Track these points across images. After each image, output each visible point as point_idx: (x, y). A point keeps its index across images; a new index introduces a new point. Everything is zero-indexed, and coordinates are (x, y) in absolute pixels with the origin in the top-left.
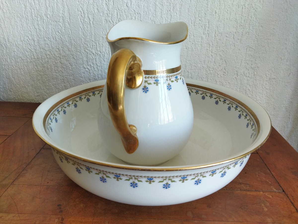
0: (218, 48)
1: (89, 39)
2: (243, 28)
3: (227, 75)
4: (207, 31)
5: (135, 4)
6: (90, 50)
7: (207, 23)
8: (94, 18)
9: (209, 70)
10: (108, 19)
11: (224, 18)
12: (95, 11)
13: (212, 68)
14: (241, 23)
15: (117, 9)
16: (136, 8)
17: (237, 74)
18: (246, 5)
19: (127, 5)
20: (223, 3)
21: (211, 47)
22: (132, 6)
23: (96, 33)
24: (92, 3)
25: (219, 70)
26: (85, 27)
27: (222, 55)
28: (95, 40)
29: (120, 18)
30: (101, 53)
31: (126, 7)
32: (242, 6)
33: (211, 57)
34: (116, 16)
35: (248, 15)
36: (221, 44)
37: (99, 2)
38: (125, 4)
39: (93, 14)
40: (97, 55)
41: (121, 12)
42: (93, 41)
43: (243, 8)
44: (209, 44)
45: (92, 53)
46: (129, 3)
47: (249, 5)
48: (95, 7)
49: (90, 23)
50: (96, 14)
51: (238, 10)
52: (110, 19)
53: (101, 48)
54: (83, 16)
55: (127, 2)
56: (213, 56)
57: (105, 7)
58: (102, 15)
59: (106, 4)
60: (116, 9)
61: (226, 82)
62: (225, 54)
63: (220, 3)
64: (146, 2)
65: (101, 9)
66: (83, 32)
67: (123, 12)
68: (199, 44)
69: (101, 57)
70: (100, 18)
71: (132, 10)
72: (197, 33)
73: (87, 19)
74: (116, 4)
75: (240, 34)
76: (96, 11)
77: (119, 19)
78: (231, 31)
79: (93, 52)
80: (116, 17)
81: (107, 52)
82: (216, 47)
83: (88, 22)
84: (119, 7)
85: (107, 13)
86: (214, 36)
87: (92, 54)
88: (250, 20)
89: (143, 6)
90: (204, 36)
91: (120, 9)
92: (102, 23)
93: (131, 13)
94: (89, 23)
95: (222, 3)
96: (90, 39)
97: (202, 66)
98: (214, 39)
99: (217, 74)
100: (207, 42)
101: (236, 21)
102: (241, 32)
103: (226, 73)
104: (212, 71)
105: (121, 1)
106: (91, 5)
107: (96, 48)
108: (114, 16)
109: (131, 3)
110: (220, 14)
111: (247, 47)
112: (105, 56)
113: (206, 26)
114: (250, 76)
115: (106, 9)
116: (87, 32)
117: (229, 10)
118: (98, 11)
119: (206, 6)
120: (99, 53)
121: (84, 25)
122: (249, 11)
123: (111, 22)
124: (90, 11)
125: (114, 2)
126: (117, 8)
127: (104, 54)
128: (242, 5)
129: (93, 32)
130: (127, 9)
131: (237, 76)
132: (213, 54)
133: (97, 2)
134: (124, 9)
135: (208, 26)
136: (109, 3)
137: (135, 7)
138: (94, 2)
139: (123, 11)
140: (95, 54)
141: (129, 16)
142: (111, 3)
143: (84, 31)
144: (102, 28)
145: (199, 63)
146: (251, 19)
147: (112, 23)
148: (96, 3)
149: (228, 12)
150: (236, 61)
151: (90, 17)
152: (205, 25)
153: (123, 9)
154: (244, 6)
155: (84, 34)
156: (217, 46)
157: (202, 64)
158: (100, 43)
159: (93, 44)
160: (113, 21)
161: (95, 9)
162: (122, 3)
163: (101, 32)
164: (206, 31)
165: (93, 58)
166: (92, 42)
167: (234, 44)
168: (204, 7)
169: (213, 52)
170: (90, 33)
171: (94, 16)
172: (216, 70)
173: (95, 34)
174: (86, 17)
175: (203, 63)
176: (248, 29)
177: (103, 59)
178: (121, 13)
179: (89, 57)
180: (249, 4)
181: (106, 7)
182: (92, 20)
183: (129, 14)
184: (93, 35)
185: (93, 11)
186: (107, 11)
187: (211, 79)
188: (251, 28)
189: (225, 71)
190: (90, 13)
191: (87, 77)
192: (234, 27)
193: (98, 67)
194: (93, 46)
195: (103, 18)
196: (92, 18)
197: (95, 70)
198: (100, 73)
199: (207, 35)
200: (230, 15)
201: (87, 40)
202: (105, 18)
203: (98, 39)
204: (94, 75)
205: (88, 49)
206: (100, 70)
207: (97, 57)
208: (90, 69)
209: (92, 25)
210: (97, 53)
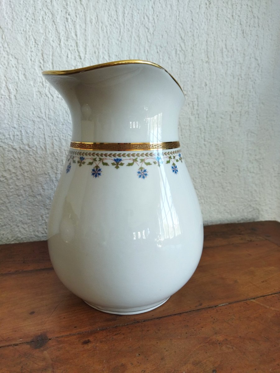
0: (213, 135)
1: (8, 124)
2: (241, 106)
3: (227, 172)
6: (9, 143)
7: (196, 100)
8: (18, 89)
9: (203, 166)
10: (44, 92)
11: (217, 93)
12: (20, 78)
13: (206, 164)
14: (239, 99)
17: (239, 170)
18: (243, 76)
21: (202, 133)
23: (21, 115)
24: (15, 64)
25: (215, 166)
27: (217, 143)
28: (19, 127)
30: (30, 148)
32: (237, 76)
33: (204, 147)
35: (246, 89)
36: (216, 128)
37: (28, 62)
39: (15, 83)
40: (22, 151)
42: (15, 128)
43: (239, 79)
44: (200, 129)
45: (13, 149)
47: (246, 76)
48: (20, 72)
49: (10, 98)
50: (21, 83)
51: (233, 82)
53: (31, 139)
55: (76, 65)
56: (207, 146)
57: (37, 71)
58: (32, 84)
59: (40, 67)
61: (226, 181)
62: (221, 142)
63: (210, 71)
65: (32, 74)
68: (187, 128)
69: (31, 155)
70: (29, 89)
72: (183, 113)
73: (4, 91)
75: (238, 114)
78: (227, 110)
79: (14, 147)
81: (42, 146)
83: (6, 95)
85: (41, 81)
86: (205, 117)
87: (12, 150)
90: (192, 118)
92: (32, 98)
94: (8, 98)
95: (213, 72)
96: (9, 123)
98: (205, 121)
99: (213, 172)
100: (197, 126)
101: (232, 96)
102: (239, 112)
103: (226, 169)
104: (206, 168)
105: (65, 64)
106: (13, 67)
107: (22, 140)
110: (211, 87)
111: (247, 132)
112: (39, 153)
114: (255, 172)
115: (39, 75)
116: (3, 112)
117: (222, 81)
118: (26, 78)
119: (193, 75)
120: (27, 148)
122: (246, 84)
123: (50, 96)
124: (11, 78)
125: (54, 65)
127: (37, 150)
129: (15, 112)
131: (240, 173)
132: (206, 143)
135: (196, 102)
136: (44, 65)
138: (18, 62)
140: (18, 149)
142: (48, 66)
144: (33, 106)
145: (189, 157)
146: (249, 94)
148: (22, 64)
149: (222, 84)
150: (236, 151)
151: (11, 88)
152: (192, 102)
154: (240, 77)
156: (210, 131)
157: (193, 158)
158: (28, 131)
159: (15, 133)
160: (52, 94)
162: (68, 66)
163: (31, 113)
164: (195, 110)
165: (14, 157)
166: (13, 129)
167: (232, 127)
168: (190, 76)
169: (207, 139)
170: (9, 114)
171: (19, 85)
172: (211, 166)
173: (19, 115)
174: (3, 88)
175: (193, 157)
176: (247, 108)
177: (34, 158)
179: (6, 156)
180: (246, 74)
181: (39, 72)
182: (13, 92)
184: (15, 117)
185: (16, 78)
186: (41, 78)
187: (206, 180)
188: (251, 106)
189: (223, 167)
190: (10, 80)
191: (3, 192)
192: (230, 105)
193: (24, 173)
194: (15, 137)
195: (34, 88)
196: (14, 89)
197: (19, 178)
198: (27, 184)
199: (197, 116)
200: (224, 88)
201: (4, 126)
202: (38, 89)
203: (24, 124)
204: (16, 187)
205: (4, 143)
206: (27, 178)
207: (22, 155)
208: (8, 176)
209: (13, 101)
210: (22, 148)
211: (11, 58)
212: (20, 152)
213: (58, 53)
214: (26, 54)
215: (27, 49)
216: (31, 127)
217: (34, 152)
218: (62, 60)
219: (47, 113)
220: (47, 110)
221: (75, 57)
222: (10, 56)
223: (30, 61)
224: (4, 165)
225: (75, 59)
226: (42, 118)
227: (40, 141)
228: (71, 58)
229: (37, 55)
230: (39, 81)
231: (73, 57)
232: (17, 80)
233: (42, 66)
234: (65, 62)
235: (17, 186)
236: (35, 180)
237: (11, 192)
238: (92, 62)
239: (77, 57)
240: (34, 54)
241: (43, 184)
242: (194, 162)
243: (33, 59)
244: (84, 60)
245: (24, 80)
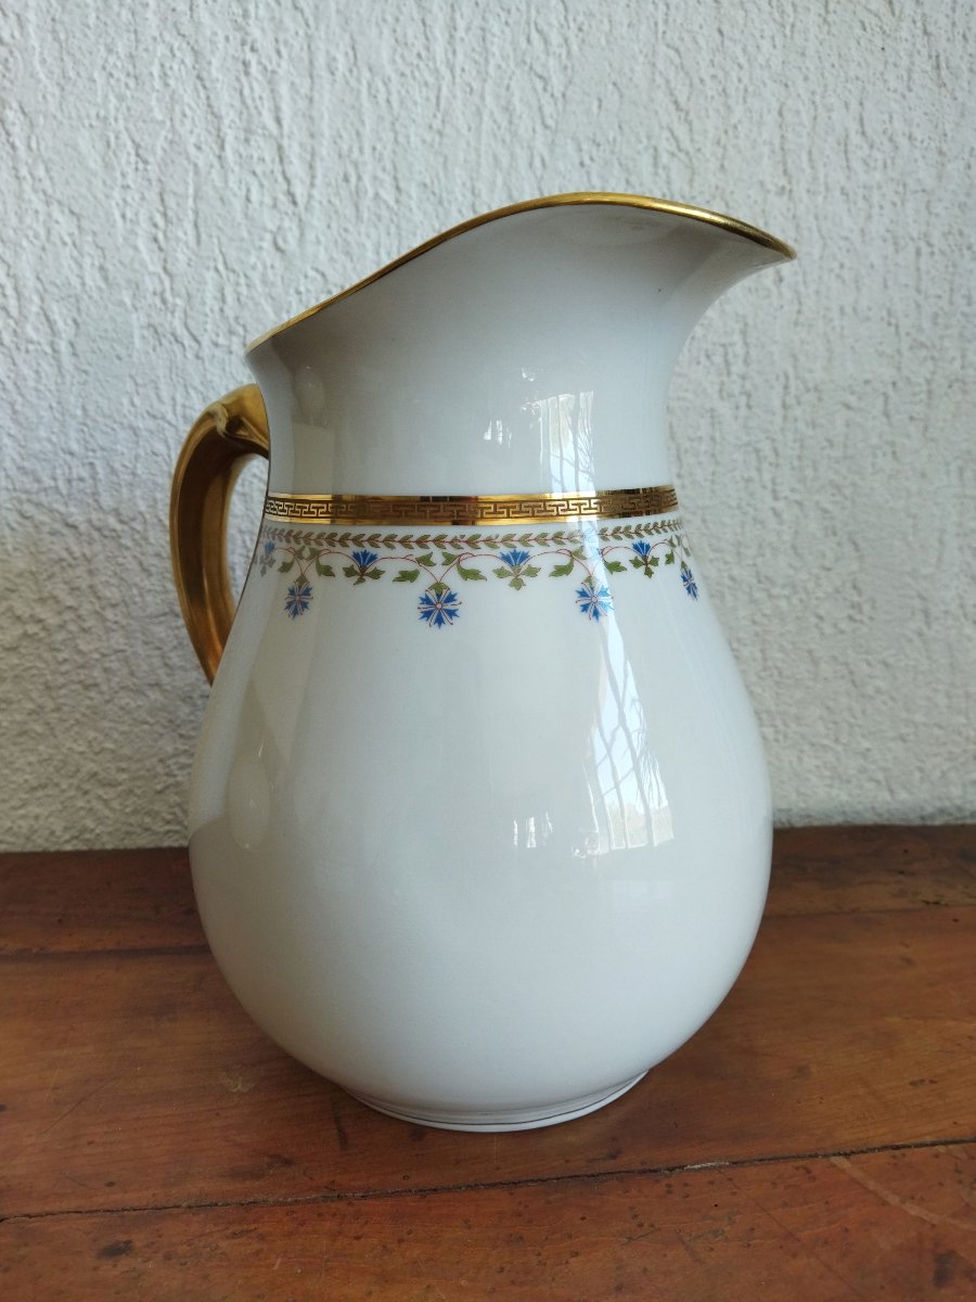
0: (809, 473)
1: (50, 441)
2: (933, 358)
3: (871, 618)
4: (739, 381)
5: (322, 238)
6: (55, 506)
7: (737, 338)
8: (79, 320)
9: (770, 596)
10: (167, 325)
11: (828, 309)
12: (89, 282)
13: (784, 586)
14: (920, 330)
15: (221, 267)
16: (332, 259)
17: (926, 613)
18: (936, 239)
19: (280, 241)
20: (814, 227)
21: (765, 466)
22: (310, 249)
23: (91, 408)
24: (71, 235)
25: (821, 595)
26: (26, 371)
27: (829, 506)
28: (87, 449)
29: (237, 318)
30: (122, 522)
31: (270, 255)
32: (912, 239)
33: (772, 523)
34: (216, 308)
35: (952, 290)
36: (823, 448)
37: (113, 226)
38: (268, 236)
39: (73, 300)
40: (96, 535)
41: (242, 281)
42: (72, 454)
43: (918, 253)
44: (757, 451)
45: (68, 525)
46: (289, 234)
47: (950, 238)
49: (54, 351)
50: (90, 297)
51: (896, 264)
52: (178, 324)
53: (125, 490)
54: (14, 312)
55: (279, 228)
56: (785, 516)
57: (145, 255)
58: (128, 300)
59: (156, 240)
60: (212, 264)
61: (870, 657)
62: (848, 503)
64: (388, 228)
65: (125, 267)
66: (12, 405)
67: (258, 283)
68: (703, 448)
69: (127, 548)
70: (119, 319)
71: (311, 273)
72: (686, 390)
73: (37, 330)
74: (215, 240)
75: (917, 389)
76: (94, 280)
77: (232, 321)
78: (869, 376)
79: (71, 521)
80: (212, 311)
82: (796, 463)
83: (42, 341)
84: (232, 254)
85: (159, 289)
86: (777, 403)
87: (65, 531)
88: (963, 314)
89: (369, 245)
90: (724, 409)
91: (237, 268)
92: (127, 348)
93: (302, 289)
94: (49, 350)
95: (810, 229)
96: (54, 439)
97: (726, 575)
98: (778, 420)
99: (813, 620)
100: (745, 439)
101: (893, 321)
102: (922, 380)
103: (866, 607)
104: (783, 603)
105: (239, 224)
106: (65, 244)
107: (95, 494)
108: (204, 303)
109: (302, 234)
110: (802, 288)
111: (960, 462)
112: (152, 540)
113: (730, 350)
115: (151, 268)
116: (34, 400)
117: (847, 263)
118: (106, 279)
120: (112, 521)
121: (19, 361)
122: (951, 269)
123: (187, 341)
124: (58, 282)
125: (202, 229)
126: (220, 259)
127: (146, 530)
128: (915, 235)
129: (72, 399)
130: (277, 264)
131: (928, 624)
132: (780, 505)
133: (96, 228)
134: (260, 267)
135: (739, 349)
136: (169, 234)
137: (322, 255)
138: (79, 227)
139: (256, 277)
140: (83, 528)
141: (290, 303)
142: (180, 234)
143: (20, 400)
144: (131, 377)
145: (711, 561)
146: (967, 310)
147: (193, 344)
148: (95, 234)
149: (846, 274)
150: (911, 538)
151: (57, 317)
152: (724, 346)
153: (254, 268)
154: (922, 244)
155: (15, 412)
156: (799, 458)
157: (726, 563)
158: (117, 466)
159: (74, 471)
160: (195, 332)
161: (87, 261)
162: (250, 233)
163: (125, 401)
164: (734, 377)
165: (71, 553)
166: (68, 458)
167: (892, 444)
169: (784, 491)
170: (54, 405)
171: (83, 307)
172: (804, 596)
173: (84, 409)
174: (32, 318)
175: (729, 559)
176: (957, 364)
177: (135, 557)
178: (243, 290)
179: (44, 549)
180: (950, 233)
181: (152, 259)
182: (66, 331)
183: (292, 291)
184: (74, 417)
185: (75, 281)
186: (156, 281)
187: (782, 649)
189: (856, 598)
190: (56, 290)
191: (34, 671)
192: (882, 354)
193: (103, 608)
194: (74, 484)
195: (134, 316)
196: (70, 322)
197: (86, 625)
198: (116, 647)
199: (743, 401)
200: (858, 289)
201: (37, 446)
202: (149, 316)
203: (102, 440)
204: (77, 657)
205: (38, 505)
206: (114, 627)
207: (97, 548)
208: (53, 621)
209: (67, 360)
210: (96, 523)
211: (56, 214)
212: (90, 535)
213: (214, 187)
214: (107, 197)
215: (109, 182)
216: (125, 451)
217: (137, 536)
218: (229, 212)
219: (180, 400)
220: (180, 389)
221: (275, 199)
222: (55, 209)
223: (119, 221)
224: (37, 582)
225: (275, 206)
226: (163, 418)
227: (155, 500)
228: (261, 203)
229: (143, 198)
230: (151, 290)
231: (268, 201)
232: (79, 287)
233: (161, 237)
234: (239, 217)
235: (80, 652)
236: (139, 635)
237: (62, 674)
238: (336, 212)
239: (283, 198)
240: (133, 197)
241: (166, 649)
242: (732, 579)
243: (129, 215)
244: (306, 209)
245: (99, 288)
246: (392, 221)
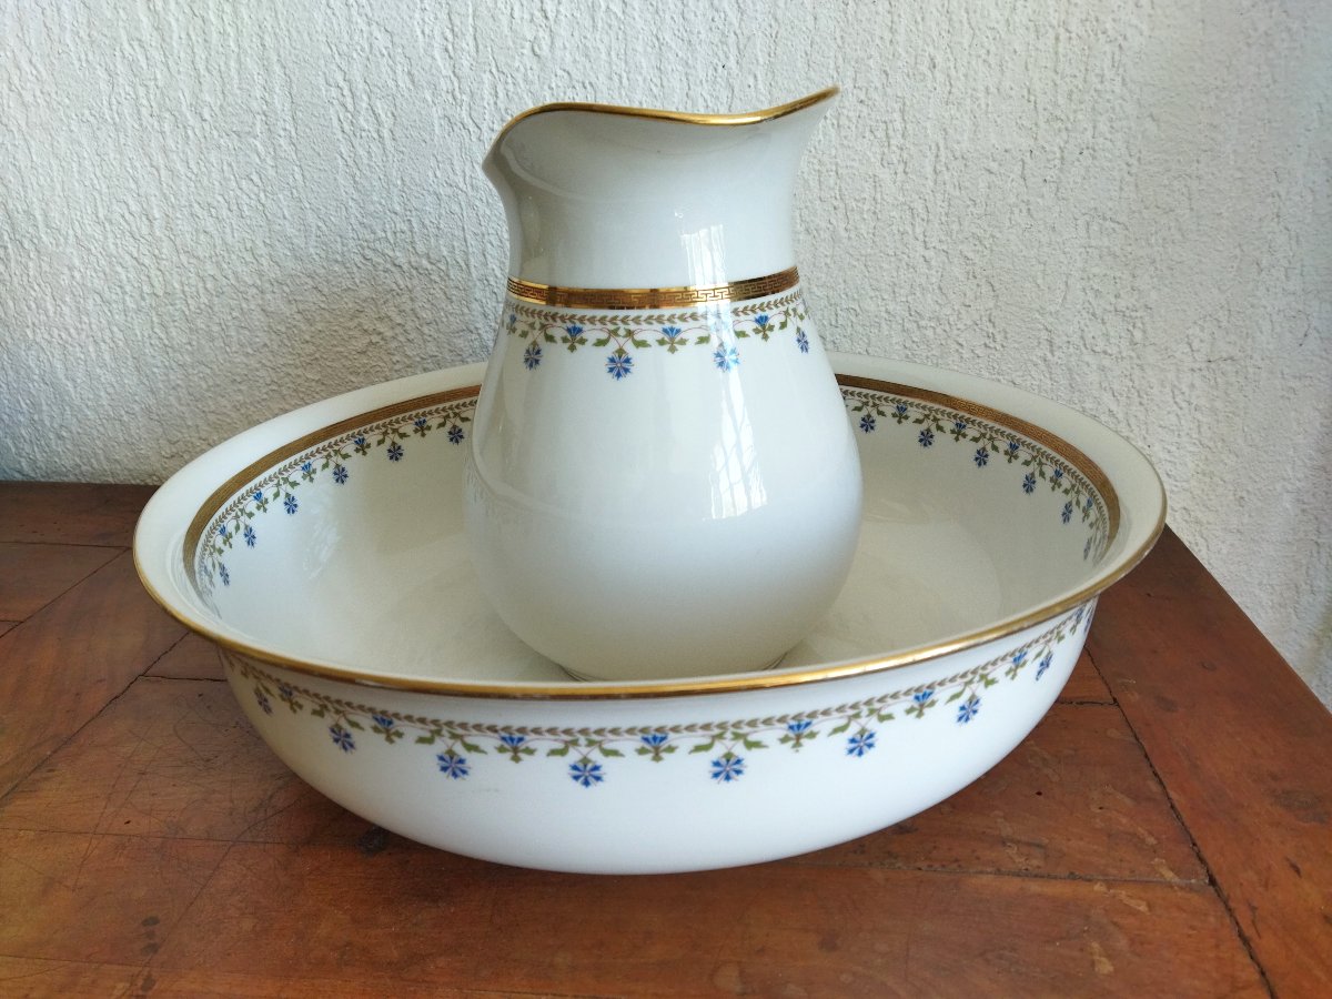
0: (955, 227)
1: (380, 204)
2: (1067, 129)
3: (1003, 346)
4: (898, 151)
5: (568, 45)
6: (386, 251)
7: (897, 116)
8: (395, 113)
9: (919, 327)
10: (457, 117)
11: (974, 90)
12: (401, 84)
13: (930, 319)
14: (1056, 105)
15: (494, 70)
16: (575, 61)
17: (1051, 343)
18: (1074, 25)
19: (536, 49)
20: (965, 21)
21: (918, 220)
22: (559, 53)
23: (407, 179)
24: (386, 48)
25: (961, 326)
26: (361, 152)
27: (970, 255)
28: (406, 210)
29: (506, 109)
30: (431, 263)
31: (529, 61)
32: (1052, 27)
33: (923, 268)
34: (492, 102)
35: (1087, 70)
36: (968, 206)
37: (416, 41)
38: (528, 45)
39: (390, 98)
40: (414, 272)
41: (510, 80)
42: (396, 213)
43: (1057, 39)
44: (911, 209)
45: (395, 265)
46: (543, 42)
47: (1088, 23)
48: (399, 67)
49: (380, 136)
50: (403, 96)
51: (1037, 49)
52: (464, 114)
53: (432, 240)
54: (350, 107)
55: (535, 38)
56: (933, 263)
57: (440, 62)
58: (429, 98)
59: (447, 50)
60: (487, 68)
61: (1001, 377)
62: (986, 252)
63: (950, 20)
64: (617, 34)
65: (426, 72)
66: (353, 177)
67: (521, 82)
68: (866, 208)
69: (436, 282)
70: (423, 112)
71: (560, 72)
72: (854, 160)
73: (367, 120)
74: (489, 49)
75: (1050, 156)
76: (405, 83)
77: (503, 112)
78: (1008, 146)
79: (397, 262)
80: (488, 104)
81: (459, 260)
82: (944, 219)
83: (371, 129)
84: (502, 60)
85: (450, 88)
86: (929, 170)
87: (393, 269)
88: (1096, 90)
89: (603, 50)
90: (885, 175)
91: (505, 71)
92: (430, 134)
93: (553, 85)
94: (375, 136)
95: (961, 22)
96: (384, 202)
97: (883, 309)
98: (930, 184)
99: (955, 346)
100: (901, 199)
101: (1032, 98)
102: (1056, 149)
103: (999, 338)
105: (506, 36)
106: (383, 55)
107: (412, 242)
108: (483, 99)
109: (552, 43)
110: (953, 72)
111: (1087, 218)
112: (452, 277)
113: (890, 126)
114: (1113, 350)
115: (444, 72)
116: (368, 174)
117: (993, 49)
118: (413, 82)
119: (887, 36)
120: (425, 262)
121: (357, 145)
122: (1087, 52)
123: (472, 128)
124: (380, 85)
125: (479, 41)
126: (493, 64)
127: (448, 269)
128: (1055, 23)
129: (394, 174)
130: (534, 67)
131: (1052, 352)
132: (930, 254)
133: (405, 42)
134: (522, 69)
135: (898, 125)
136: (456, 45)
137: (568, 58)
138: (392, 42)
139: (519, 77)
140: (405, 267)
141: (545, 96)
142: (464, 45)
143: (358, 173)
144: (434, 155)
145: (871, 298)
146: (1099, 87)
147: (476, 130)
148: (403, 47)
149: (992, 60)
150: (1040, 281)
151: (380, 112)
152: (885, 122)
153: (518, 70)
154: (1061, 30)
155: (355, 182)
156: (947, 214)
157: (883, 299)
158: (427, 222)
159: (398, 225)
161: (399, 71)
162: (514, 43)
163: (431, 174)
164: (894, 148)
165: (398, 286)
166: (393, 216)
167: (1028, 203)
168: (878, 41)
169: (934, 242)
170: (382, 177)
171: (398, 104)
172: (947, 328)
173: (402, 180)
174: (363, 112)
175: (885, 296)
176: (1089, 134)
177: (441, 289)
178: (511, 87)
179: (380, 283)
180: (1087, 20)
181: (444, 65)
182: (387, 121)
183: (546, 87)
184: (396, 186)
185: (391, 84)
186: (449, 82)
188: (1103, 127)
189: (991, 330)
190: (379, 91)
192: (1021, 127)
193: (421, 326)
194: (398, 235)
195: (434, 109)
196: (390, 115)
197: (411, 337)
198: (431, 353)
199: (900, 168)
200: (1002, 71)
201: (372, 208)
202: (444, 109)
203: (415, 203)
204: (406, 360)
205: (375, 250)
206: (429, 339)
207: (416, 282)
208: (389, 334)
209: (388, 142)
210: (414, 264)
211: (376, 33)
212: (410, 273)
213: (487, 7)
214: (411, 18)
215: (412, 6)
216: (432, 210)
217: (442, 274)
218: (499, 27)
219: (468, 173)
220: (468, 164)
221: (532, 15)
222: (374, 26)
223: (420, 36)
224: (376, 306)
225: (532, 21)
226: (457, 187)
227: (453, 246)
228: (522, 18)
229: (436, 18)
230: (445, 89)
231: (527, 16)
232: (394, 88)
233: (450, 48)
234: (506, 30)
235: (407, 356)
236: (446, 345)
237: (396, 371)
238: (578, 23)
239: (538, 14)
240: (429, 17)
241: (464, 356)
242: (887, 312)
243: (427, 32)
244: (555, 22)
245: (409, 90)
246: (620, 29)
